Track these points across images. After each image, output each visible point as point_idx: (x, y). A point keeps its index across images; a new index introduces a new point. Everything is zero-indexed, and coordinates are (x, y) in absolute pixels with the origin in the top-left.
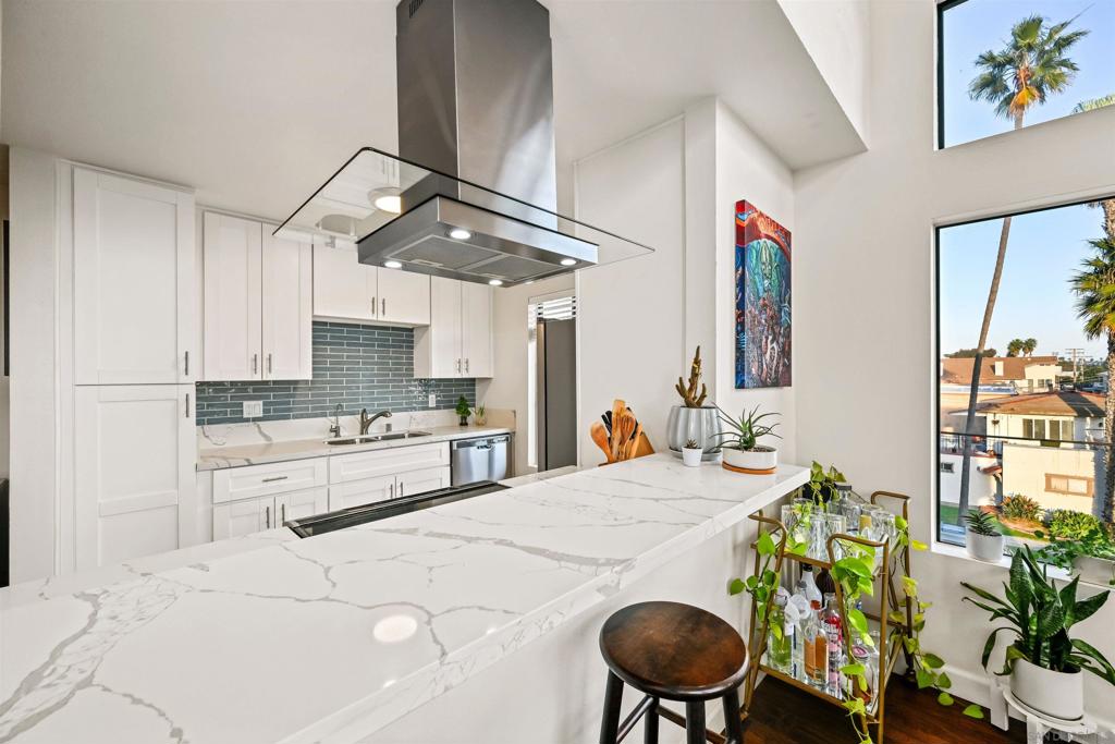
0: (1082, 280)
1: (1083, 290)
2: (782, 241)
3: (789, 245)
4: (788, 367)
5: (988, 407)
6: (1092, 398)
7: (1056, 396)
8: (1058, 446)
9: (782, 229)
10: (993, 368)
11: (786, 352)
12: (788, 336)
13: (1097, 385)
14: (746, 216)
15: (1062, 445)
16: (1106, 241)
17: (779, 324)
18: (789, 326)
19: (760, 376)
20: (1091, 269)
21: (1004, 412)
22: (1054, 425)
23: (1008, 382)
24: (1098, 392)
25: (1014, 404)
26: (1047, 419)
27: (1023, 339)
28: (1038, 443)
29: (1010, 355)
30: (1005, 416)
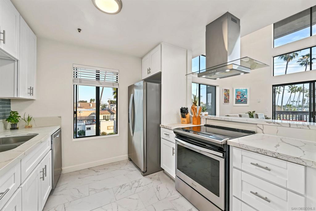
6: (112, 111)
10: (90, 105)
15: (109, 120)
25: (101, 113)
27: (93, 99)
28: (105, 120)
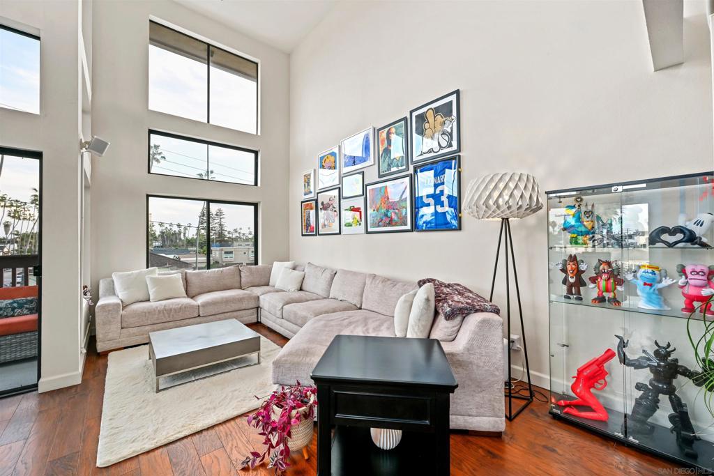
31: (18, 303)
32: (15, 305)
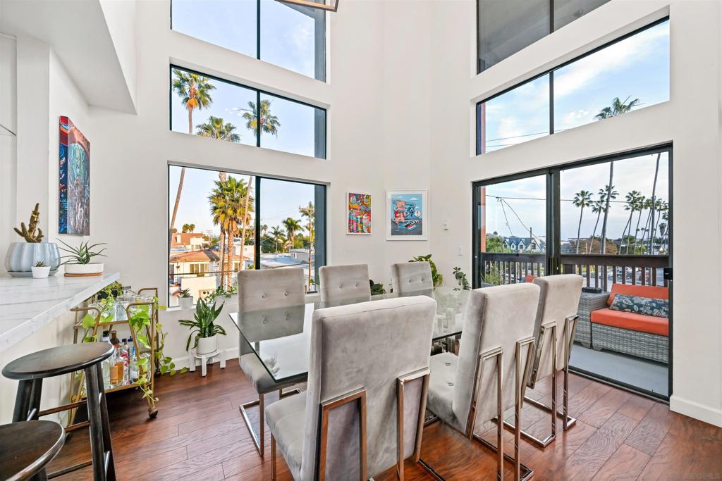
0: (212, 198)
1: (213, 203)
2: (85, 147)
3: (89, 150)
4: (88, 224)
5: (175, 259)
6: (215, 253)
7: (203, 252)
8: (203, 276)
9: (86, 140)
10: (176, 238)
11: (87, 215)
12: (88, 205)
13: (217, 247)
14: (68, 128)
15: (206, 275)
16: (220, 183)
17: (84, 197)
18: (89, 199)
19: (75, 227)
20: (215, 194)
21: (181, 261)
22: (202, 265)
23: (183, 246)
24: (217, 250)
25: (186, 257)
26: (200, 263)
27: (189, 224)
28: (196, 275)
29: (183, 232)
30: (182, 263)
31: (656, 303)
32: (654, 305)
